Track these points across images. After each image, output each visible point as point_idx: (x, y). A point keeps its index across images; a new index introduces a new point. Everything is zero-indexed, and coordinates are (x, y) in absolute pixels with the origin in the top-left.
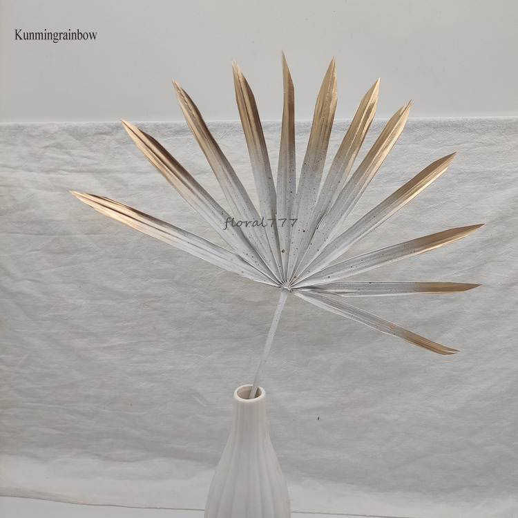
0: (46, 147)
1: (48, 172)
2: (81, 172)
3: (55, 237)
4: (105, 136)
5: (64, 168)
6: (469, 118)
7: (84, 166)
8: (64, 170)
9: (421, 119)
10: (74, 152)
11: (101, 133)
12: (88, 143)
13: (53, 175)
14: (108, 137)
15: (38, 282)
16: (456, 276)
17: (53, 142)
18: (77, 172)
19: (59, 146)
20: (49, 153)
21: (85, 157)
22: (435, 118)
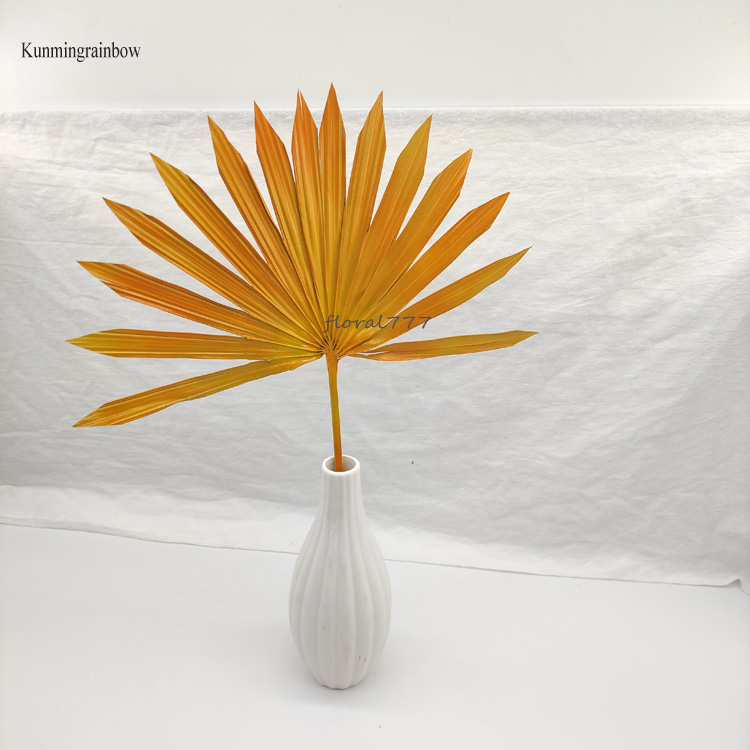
0: (97, 140)
1: (101, 169)
2: (138, 170)
3: (112, 248)
4: (165, 127)
5: (119, 165)
6: (609, 108)
7: (141, 163)
8: (119, 168)
9: (548, 109)
10: (129, 146)
11: (160, 122)
12: (146, 134)
13: (105, 174)
14: (168, 128)
15: (97, 299)
16: (579, 306)
17: (102, 134)
18: (132, 170)
19: (111, 138)
20: (100, 147)
21: (142, 153)
22: (565, 108)
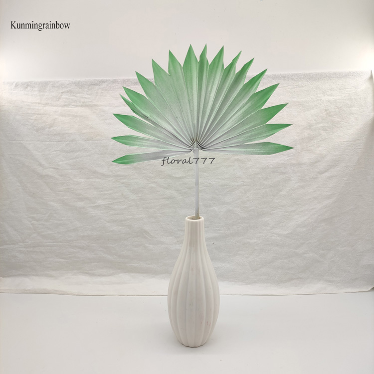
4: (96, 86)
8: (73, 105)
11: (93, 84)
13: (66, 108)
15: (57, 169)
17: (65, 90)
18: (79, 106)
19: (70, 92)
20: (64, 96)
21: (84, 98)
